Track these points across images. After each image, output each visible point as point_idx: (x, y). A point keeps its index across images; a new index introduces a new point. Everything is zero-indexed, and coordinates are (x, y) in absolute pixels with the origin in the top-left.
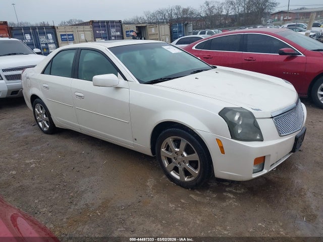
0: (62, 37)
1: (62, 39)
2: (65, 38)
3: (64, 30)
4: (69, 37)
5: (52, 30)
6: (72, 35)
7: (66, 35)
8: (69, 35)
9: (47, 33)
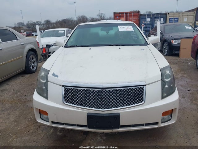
0: (170, 20)
1: (169, 21)
2: (172, 21)
3: (173, 15)
4: (175, 20)
5: (164, 16)
6: (178, 18)
7: (173, 18)
8: (175, 18)
9: (161, 17)
